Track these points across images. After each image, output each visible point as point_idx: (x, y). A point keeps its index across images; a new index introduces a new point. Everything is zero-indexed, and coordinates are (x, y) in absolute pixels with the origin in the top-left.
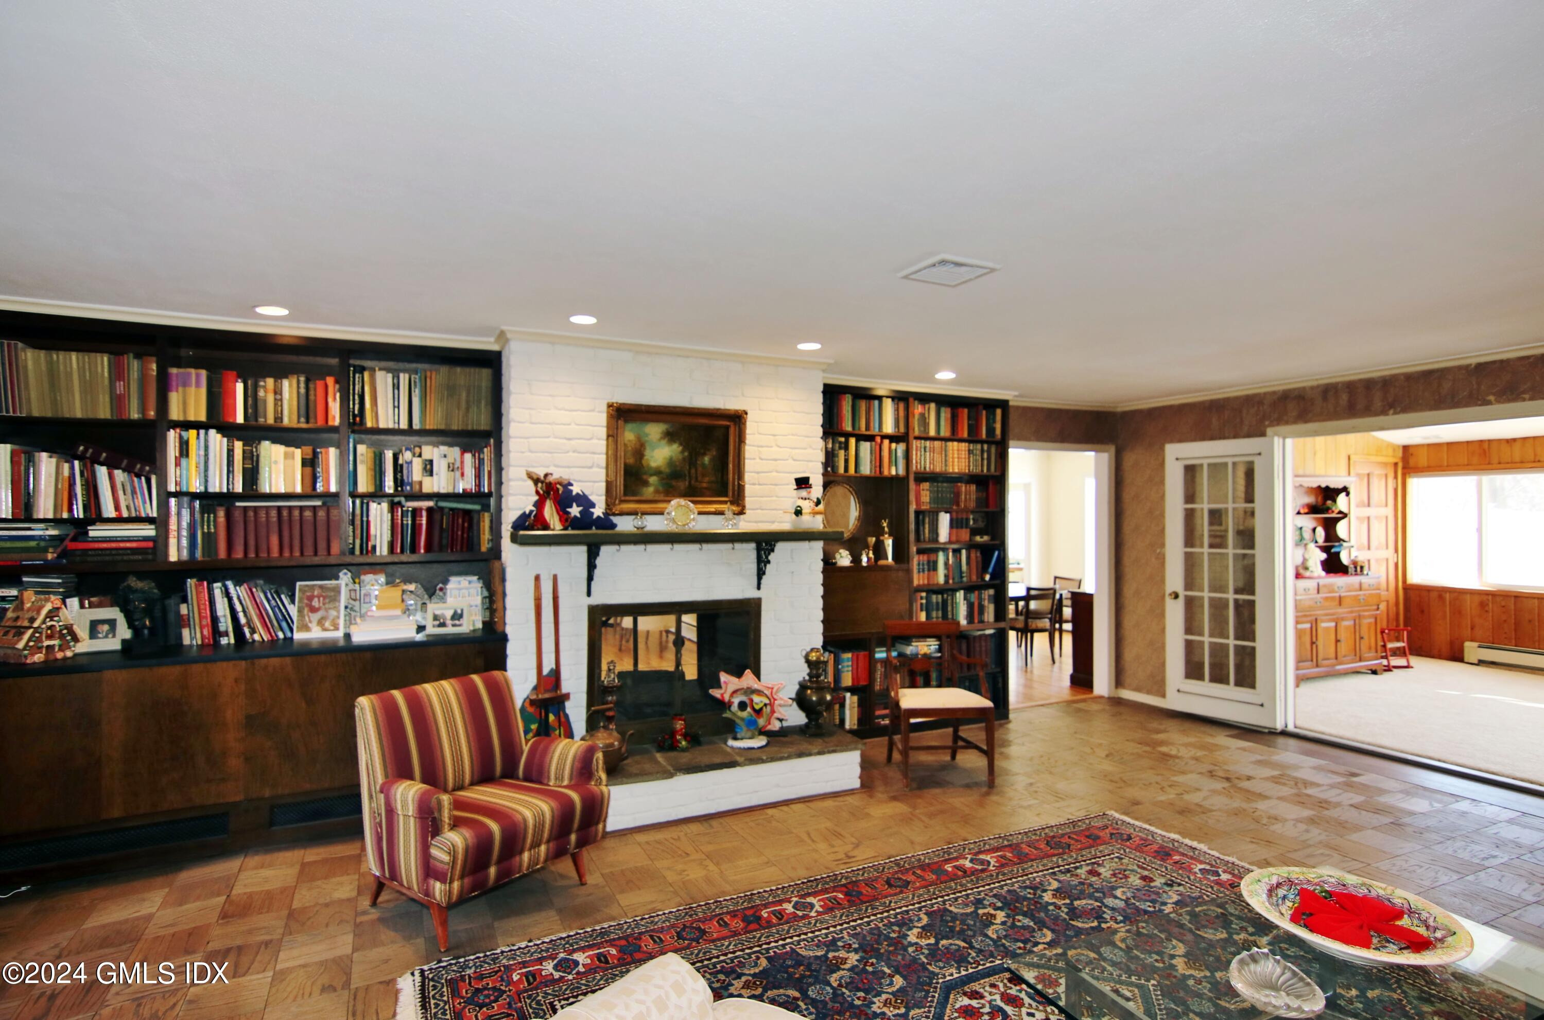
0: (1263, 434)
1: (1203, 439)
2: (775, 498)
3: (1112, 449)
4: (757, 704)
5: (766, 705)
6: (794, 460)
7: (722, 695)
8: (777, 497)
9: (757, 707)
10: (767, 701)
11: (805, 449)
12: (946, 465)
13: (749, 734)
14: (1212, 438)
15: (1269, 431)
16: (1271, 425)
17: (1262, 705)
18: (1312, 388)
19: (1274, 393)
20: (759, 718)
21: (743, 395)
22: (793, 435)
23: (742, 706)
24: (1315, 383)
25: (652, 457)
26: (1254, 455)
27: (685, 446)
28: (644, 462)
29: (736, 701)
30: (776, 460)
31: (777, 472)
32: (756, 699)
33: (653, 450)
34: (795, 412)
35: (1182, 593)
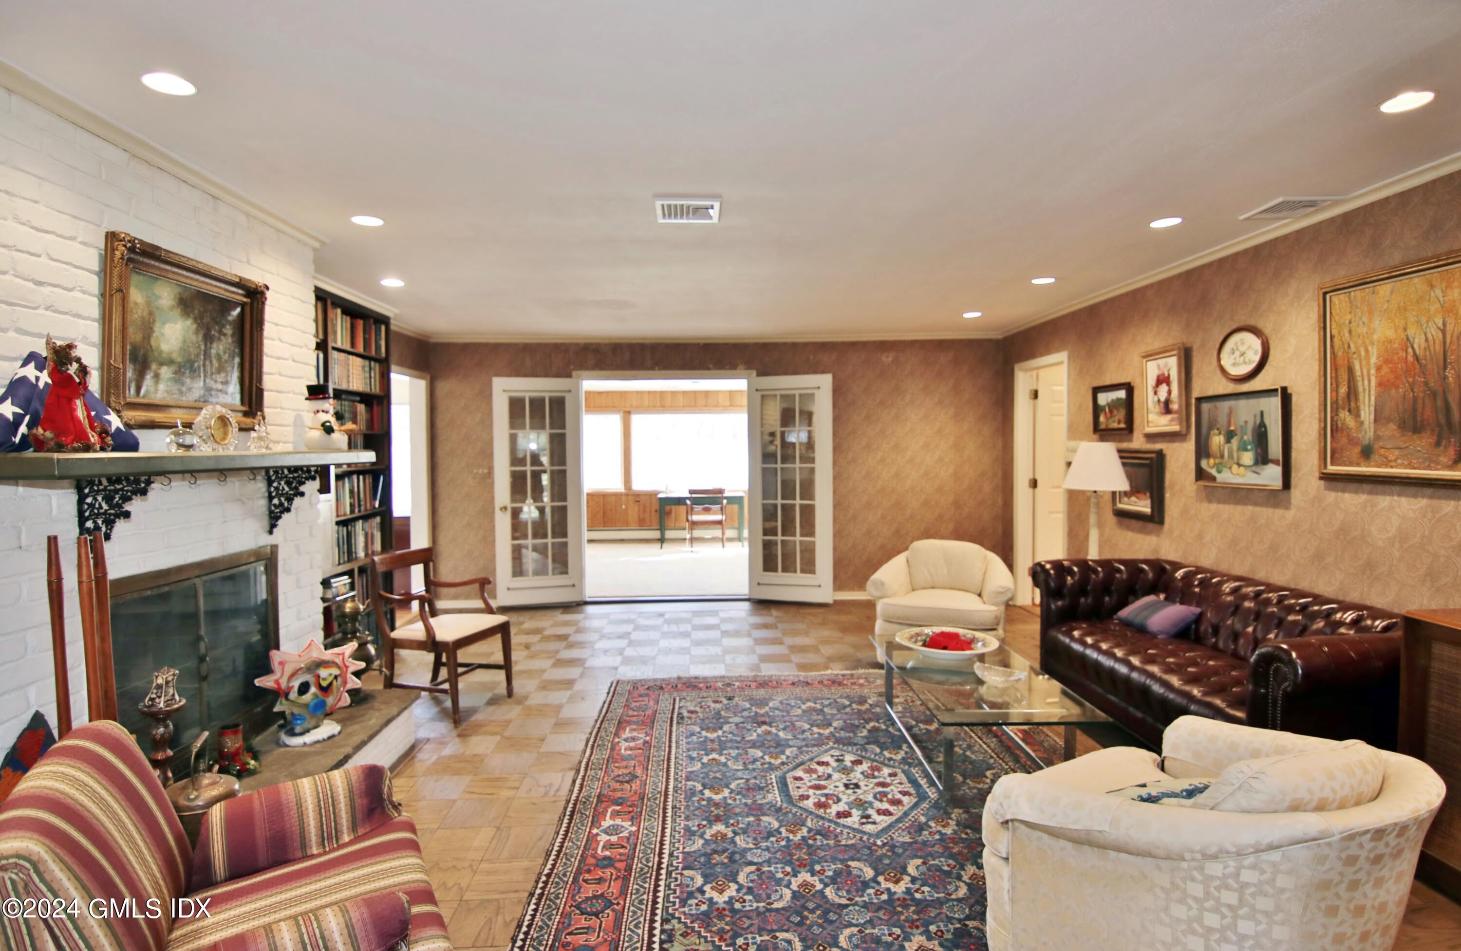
0: (569, 376)
1: (517, 375)
2: (279, 410)
3: (428, 378)
4: (324, 679)
5: (336, 677)
6: (294, 361)
7: (277, 682)
8: (282, 408)
9: (324, 684)
10: (336, 671)
11: (301, 347)
12: (348, 382)
13: (313, 723)
14: (526, 375)
15: (574, 373)
16: (576, 369)
17: (574, 586)
18: (606, 345)
19: (577, 344)
20: (328, 697)
21: (248, 262)
22: (292, 327)
23: (304, 688)
24: (607, 341)
25: (163, 334)
26: (566, 391)
27: (199, 320)
28: (153, 342)
29: (296, 684)
30: (278, 358)
31: (280, 374)
32: (323, 673)
33: (164, 323)
34: (293, 297)
35: (510, 505)
